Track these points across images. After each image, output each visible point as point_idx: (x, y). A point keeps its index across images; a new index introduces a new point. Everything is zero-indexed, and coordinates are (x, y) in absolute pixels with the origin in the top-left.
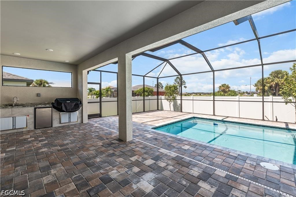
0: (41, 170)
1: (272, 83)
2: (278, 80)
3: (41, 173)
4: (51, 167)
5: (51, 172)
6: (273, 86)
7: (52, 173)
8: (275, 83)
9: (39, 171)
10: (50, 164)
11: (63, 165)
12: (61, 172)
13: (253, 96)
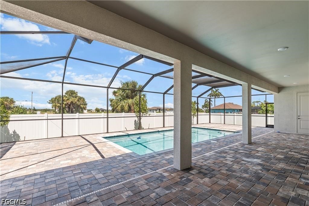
0: (304, 203)
1: (68, 101)
2: (73, 98)
3: (306, 201)
4: (290, 199)
5: (295, 195)
6: (69, 104)
7: (295, 193)
8: (71, 101)
9: (306, 204)
10: (288, 202)
11: (277, 191)
12: (287, 188)
13: (36, 113)
